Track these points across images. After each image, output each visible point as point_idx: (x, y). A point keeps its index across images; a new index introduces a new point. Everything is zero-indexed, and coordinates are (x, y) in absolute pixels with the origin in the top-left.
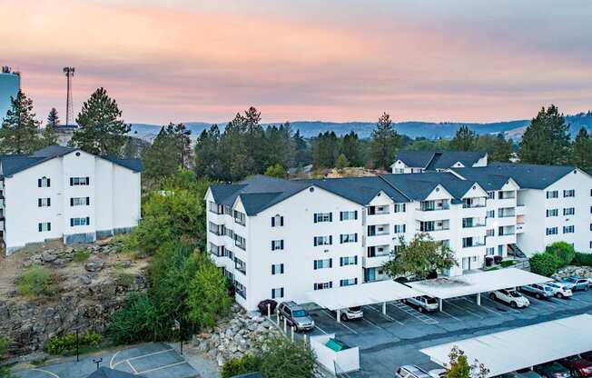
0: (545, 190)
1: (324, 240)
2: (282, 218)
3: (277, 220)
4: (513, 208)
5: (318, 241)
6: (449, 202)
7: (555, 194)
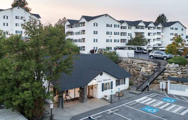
0: (170, 27)
1: (109, 33)
2: (97, 24)
3: (96, 24)
4: (160, 33)
5: (108, 33)
6: (144, 27)
7: (173, 29)
